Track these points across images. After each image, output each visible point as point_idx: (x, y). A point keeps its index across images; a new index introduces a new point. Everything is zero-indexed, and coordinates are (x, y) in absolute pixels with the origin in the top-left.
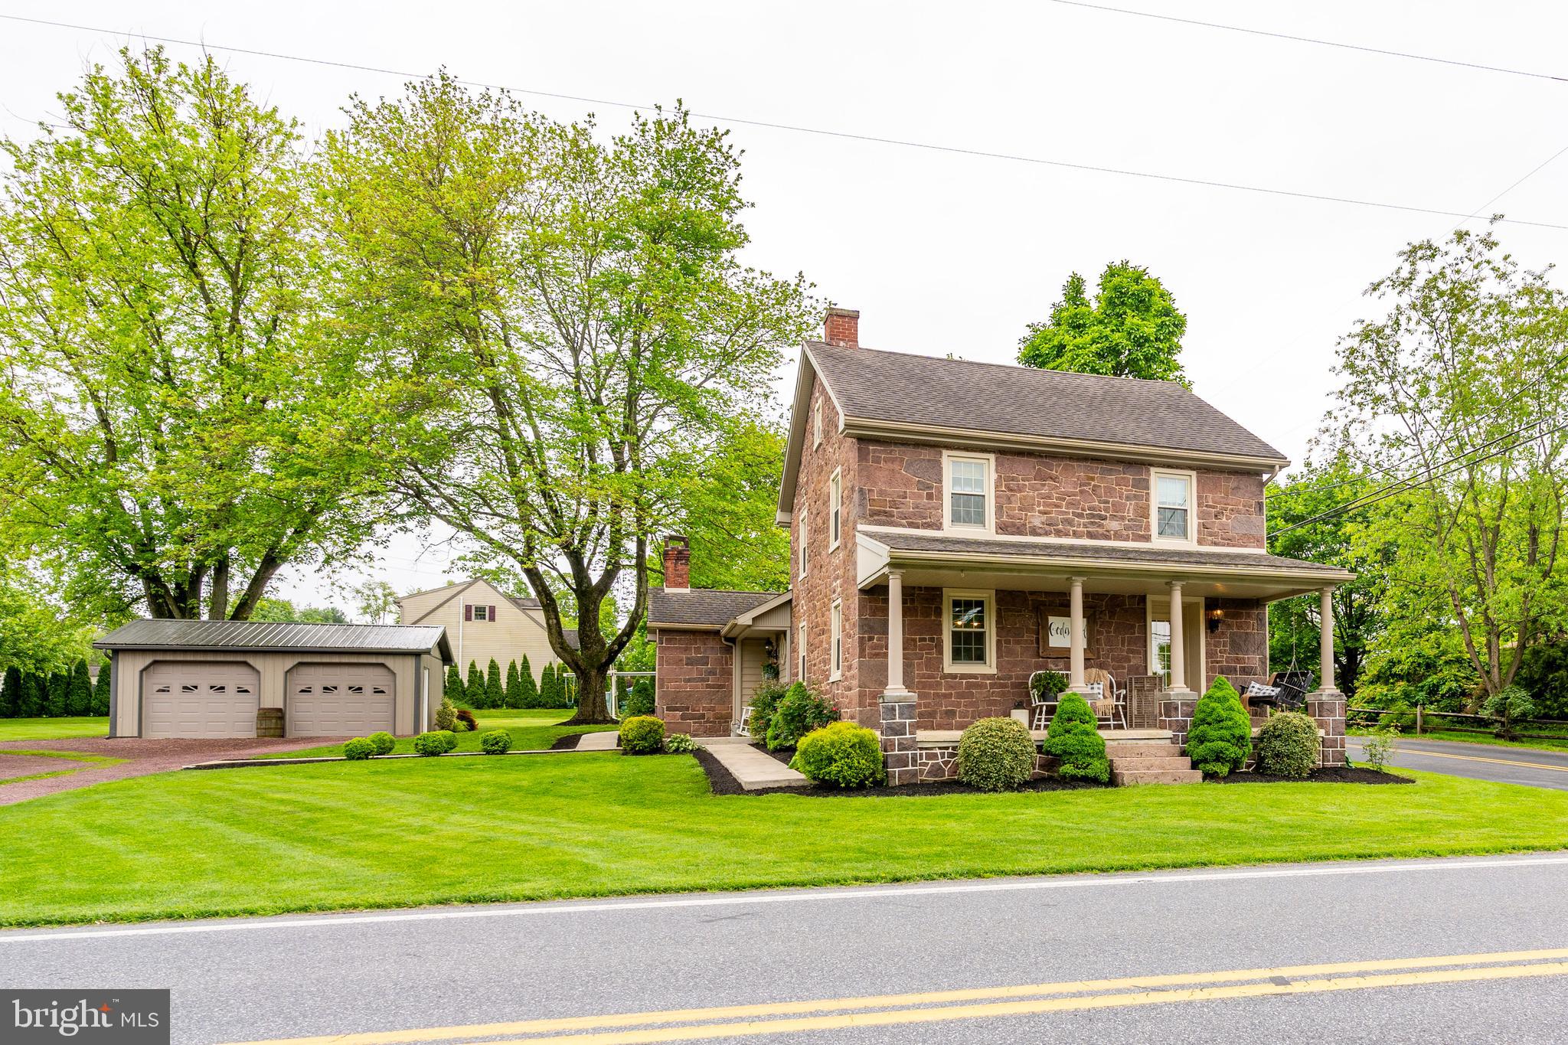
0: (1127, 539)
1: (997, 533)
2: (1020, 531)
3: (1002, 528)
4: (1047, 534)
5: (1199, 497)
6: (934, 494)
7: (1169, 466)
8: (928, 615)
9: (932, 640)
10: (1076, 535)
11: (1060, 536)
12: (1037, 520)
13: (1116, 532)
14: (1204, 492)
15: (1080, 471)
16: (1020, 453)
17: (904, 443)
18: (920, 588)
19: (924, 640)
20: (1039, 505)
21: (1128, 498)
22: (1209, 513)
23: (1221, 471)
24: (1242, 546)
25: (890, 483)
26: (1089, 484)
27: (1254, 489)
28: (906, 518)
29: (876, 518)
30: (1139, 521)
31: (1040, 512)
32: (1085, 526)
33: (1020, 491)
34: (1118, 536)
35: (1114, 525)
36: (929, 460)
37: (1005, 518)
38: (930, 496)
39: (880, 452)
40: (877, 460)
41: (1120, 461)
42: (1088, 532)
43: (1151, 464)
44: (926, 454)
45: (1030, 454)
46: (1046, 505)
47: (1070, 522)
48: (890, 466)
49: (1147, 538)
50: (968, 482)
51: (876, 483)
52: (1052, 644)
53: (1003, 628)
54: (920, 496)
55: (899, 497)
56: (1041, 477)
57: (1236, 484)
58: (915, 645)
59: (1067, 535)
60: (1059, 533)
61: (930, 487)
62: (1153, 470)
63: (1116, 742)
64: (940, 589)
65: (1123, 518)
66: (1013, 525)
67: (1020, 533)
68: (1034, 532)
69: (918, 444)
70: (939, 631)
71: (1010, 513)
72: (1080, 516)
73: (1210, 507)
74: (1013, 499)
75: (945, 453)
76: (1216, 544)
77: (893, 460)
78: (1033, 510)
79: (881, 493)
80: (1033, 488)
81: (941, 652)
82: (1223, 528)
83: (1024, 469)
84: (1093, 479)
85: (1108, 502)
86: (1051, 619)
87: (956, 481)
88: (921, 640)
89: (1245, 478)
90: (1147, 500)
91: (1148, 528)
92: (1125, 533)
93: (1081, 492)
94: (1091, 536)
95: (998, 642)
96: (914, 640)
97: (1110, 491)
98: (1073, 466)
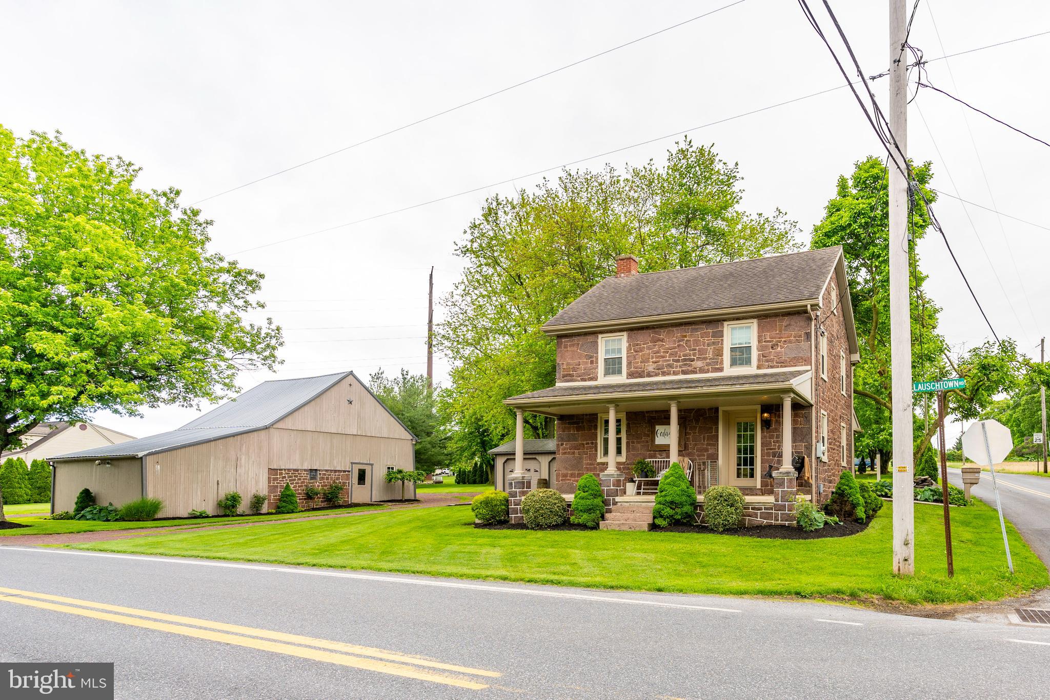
0: (708, 371)
1: (627, 378)
2: (641, 376)
3: (631, 375)
4: (657, 375)
5: (759, 337)
6: (594, 361)
7: (738, 319)
8: (590, 429)
9: (592, 443)
10: (675, 373)
11: (664, 376)
12: (651, 367)
13: (700, 368)
14: (763, 332)
15: (678, 333)
16: (642, 328)
17: (579, 335)
18: (586, 415)
19: (588, 443)
20: (652, 358)
21: (708, 345)
22: (766, 346)
23: (776, 315)
24: (792, 366)
25: (572, 358)
26: (683, 340)
27: (802, 323)
28: (580, 376)
29: (565, 378)
30: (716, 359)
31: (653, 362)
32: (680, 367)
33: (641, 351)
34: (702, 371)
35: (698, 364)
36: (591, 342)
37: (632, 369)
38: (592, 362)
39: (567, 342)
40: (566, 347)
41: (703, 322)
42: (682, 371)
43: (725, 320)
44: (590, 338)
45: (647, 328)
46: (657, 357)
47: (670, 366)
48: (572, 349)
49: (721, 370)
50: (613, 351)
51: (565, 359)
52: (657, 443)
53: (630, 435)
54: (586, 363)
55: (576, 365)
56: (655, 341)
57: (788, 323)
58: (584, 447)
59: (669, 374)
60: (664, 374)
61: (592, 357)
62: (726, 323)
63: (628, 504)
64: (596, 414)
65: (705, 359)
66: (637, 372)
67: (641, 377)
68: (649, 375)
69: (586, 334)
70: (595, 437)
71: (636, 365)
72: (678, 361)
73: (768, 341)
74: (637, 357)
75: (600, 336)
76: (772, 367)
77: (573, 345)
78: (648, 362)
79: (568, 364)
80: (649, 348)
81: (596, 450)
82: (778, 355)
83: (644, 338)
84: (685, 336)
85: (695, 350)
86: (657, 427)
87: (607, 352)
88: (587, 444)
89: (795, 318)
90: (722, 344)
91: (722, 363)
92: (706, 368)
93: (679, 346)
94: (684, 373)
95: (628, 443)
96: (583, 444)
97: (697, 342)
98: (673, 331)
